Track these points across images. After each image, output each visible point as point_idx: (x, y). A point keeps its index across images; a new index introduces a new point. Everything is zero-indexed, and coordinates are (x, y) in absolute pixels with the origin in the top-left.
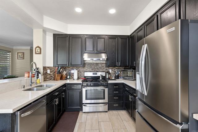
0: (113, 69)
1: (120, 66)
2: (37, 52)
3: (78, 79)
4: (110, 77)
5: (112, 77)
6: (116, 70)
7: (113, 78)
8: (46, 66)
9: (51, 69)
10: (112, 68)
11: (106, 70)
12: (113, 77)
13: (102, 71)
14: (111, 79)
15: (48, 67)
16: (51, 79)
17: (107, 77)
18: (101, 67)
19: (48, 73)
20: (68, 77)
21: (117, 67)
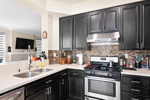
0: (131, 54)
1: (144, 49)
2: (44, 37)
3: (84, 63)
4: (126, 64)
5: (129, 64)
6: (136, 55)
7: (131, 66)
8: (53, 50)
9: (57, 53)
10: (129, 51)
11: (120, 54)
12: (131, 64)
13: (114, 55)
14: (127, 67)
15: (54, 51)
16: (57, 63)
17: (121, 64)
18: (112, 51)
19: (54, 56)
20: (74, 61)
21: (138, 50)
